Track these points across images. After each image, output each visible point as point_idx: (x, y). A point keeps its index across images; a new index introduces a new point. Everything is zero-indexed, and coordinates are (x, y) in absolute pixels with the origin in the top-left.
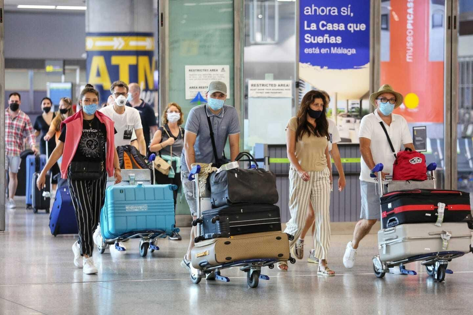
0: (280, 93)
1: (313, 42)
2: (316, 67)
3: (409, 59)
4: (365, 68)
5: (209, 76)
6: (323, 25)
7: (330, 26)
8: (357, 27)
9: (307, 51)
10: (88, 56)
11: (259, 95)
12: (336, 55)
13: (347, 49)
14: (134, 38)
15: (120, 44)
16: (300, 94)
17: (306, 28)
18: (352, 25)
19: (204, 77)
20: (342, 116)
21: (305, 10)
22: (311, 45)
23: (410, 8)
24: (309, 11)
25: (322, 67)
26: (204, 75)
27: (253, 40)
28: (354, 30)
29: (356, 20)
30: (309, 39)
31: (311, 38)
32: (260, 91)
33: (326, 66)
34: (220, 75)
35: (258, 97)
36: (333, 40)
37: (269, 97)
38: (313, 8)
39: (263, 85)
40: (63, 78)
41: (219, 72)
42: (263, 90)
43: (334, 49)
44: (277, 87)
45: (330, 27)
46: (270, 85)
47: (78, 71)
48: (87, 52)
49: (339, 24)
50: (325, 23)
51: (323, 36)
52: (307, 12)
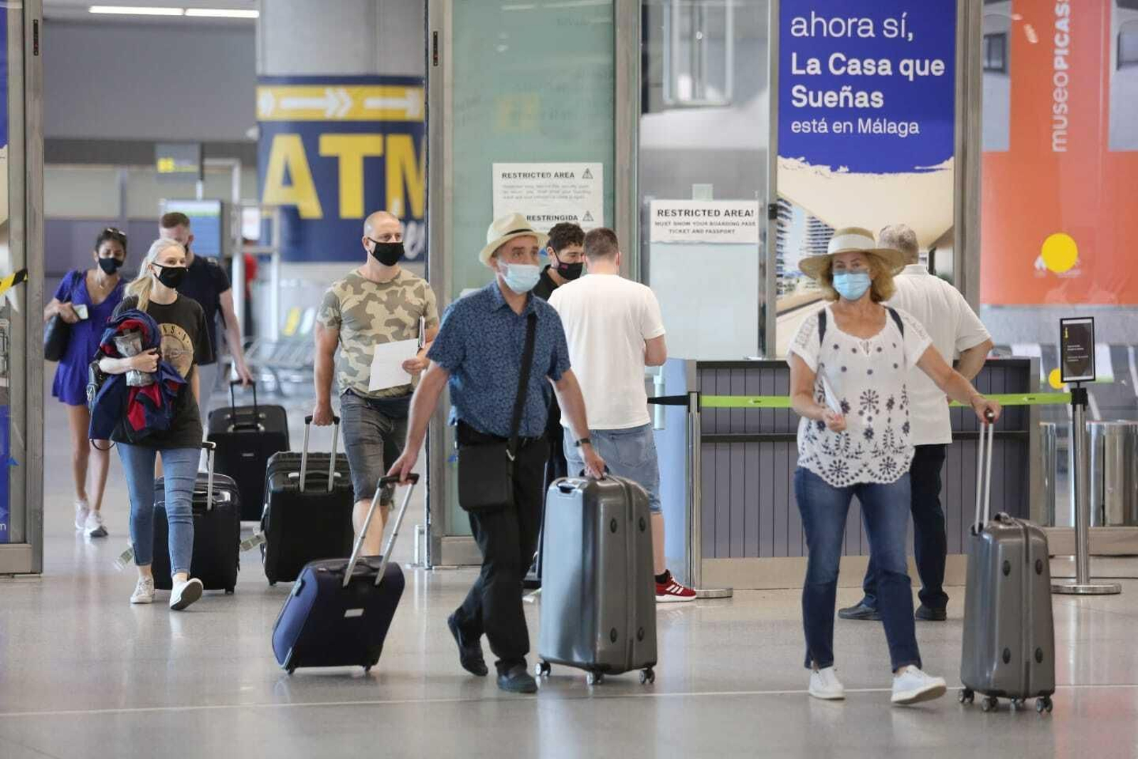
0: (729, 231)
1: (813, 104)
2: (819, 168)
3: (1058, 144)
4: (941, 169)
5: (551, 189)
6: (838, 63)
7: (854, 64)
8: (922, 68)
9: (796, 127)
10: (261, 133)
11: (679, 237)
12: (870, 136)
13: (898, 122)
14: (377, 90)
15: (342, 104)
16: (779, 235)
17: (795, 71)
18: (910, 63)
19: (539, 192)
21: (792, 26)
22: (808, 113)
23: (1063, 17)
24: (801, 28)
25: (834, 169)
26: (538, 186)
27: (671, 96)
28: (915, 75)
29: (921, 52)
30: (801, 97)
31: (807, 94)
32: (679, 227)
33: (844, 166)
34: (580, 187)
35: (676, 243)
36: (862, 100)
37: (702, 243)
38: (814, 21)
39: (687, 213)
40: (200, 187)
41: (578, 180)
42: (688, 224)
43: (865, 122)
44: (722, 218)
45: (854, 67)
46: (704, 211)
47: (237, 173)
48: (261, 124)
49: (877, 61)
50: (843, 58)
51: (838, 91)
52: (799, 31)
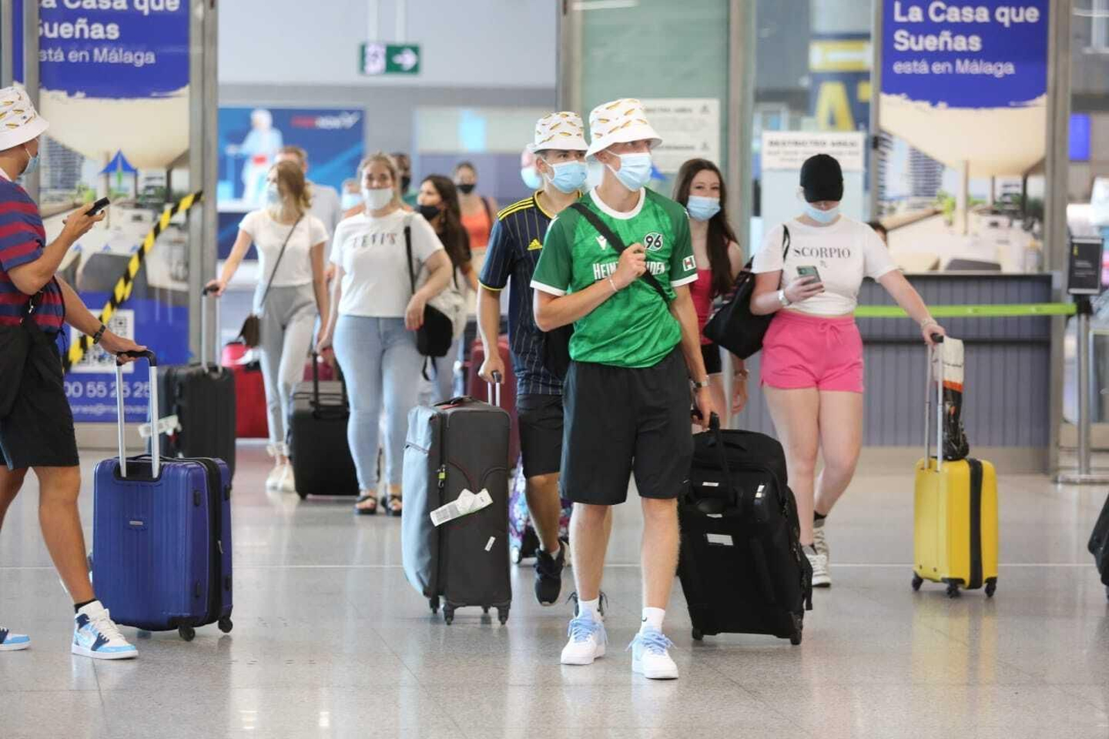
2: (919, 104)
4: (1035, 105)
5: (673, 122)
6: (939, 12)
7: (953, 11)
8: (1018, 15)
9: (899, 68)
11: (788, 166)
13: (993, 63)
16: (881, 163)
17: (898, 18)
18: (1006, 10)
19: (660, 124)
20: (980, 212)
22: (910, 56)
25: (934, 104)
28: (1012, 22)
30: (903, 40)
31: (908, 39)
32: (788, 157)
34: (698, 121)
35: (785, 171)
36: (960, 44)
39: (796, 143)
41: (696, 114)
42: (797, 153)
44: (828, 148)
45: (953, 15)
46: (813, 142)
49: (975, 9)
50: (942, 6)
